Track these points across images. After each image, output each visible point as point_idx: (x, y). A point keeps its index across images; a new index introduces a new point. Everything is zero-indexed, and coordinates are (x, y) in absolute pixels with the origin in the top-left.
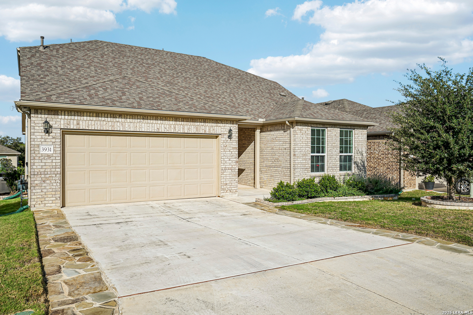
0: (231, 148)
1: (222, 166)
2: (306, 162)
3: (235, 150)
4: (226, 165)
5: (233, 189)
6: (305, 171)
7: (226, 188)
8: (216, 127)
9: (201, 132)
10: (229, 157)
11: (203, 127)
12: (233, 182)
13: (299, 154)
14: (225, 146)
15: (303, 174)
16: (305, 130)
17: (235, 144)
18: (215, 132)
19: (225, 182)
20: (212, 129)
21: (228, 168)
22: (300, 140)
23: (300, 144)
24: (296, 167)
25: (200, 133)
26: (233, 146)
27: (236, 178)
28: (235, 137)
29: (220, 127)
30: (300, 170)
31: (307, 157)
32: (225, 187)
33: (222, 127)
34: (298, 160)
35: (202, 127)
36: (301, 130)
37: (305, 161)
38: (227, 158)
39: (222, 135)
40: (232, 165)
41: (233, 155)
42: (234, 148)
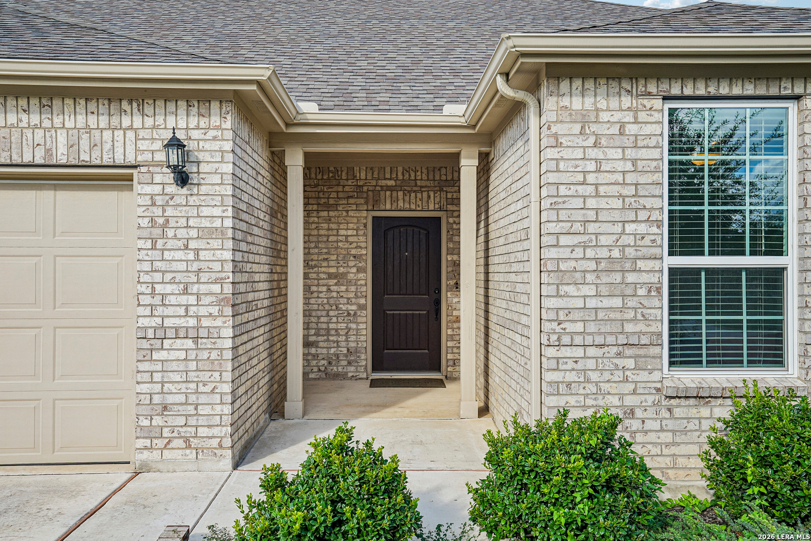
0: (193, 233)
1: (143, 322)
2: (630, 304)
3: (216, 244)
4: (163, 317)
5: (203, 431)
6: (621, 362)
7: (165, 430)
8: (107, 135)
9: (27, 158)
10: (179, 277)
11: (39, 133)
12: (203, 399)
13: (576, 260)
14: (161, 221)
15: (607, 376)
16: (618, 116)
17: (217, 212)
18: (105, 157)
19: (157, 399)
20: (85, 144)
21: (177, 329)
22: (580, 178)
23: (578, 203)
24: (554, 338)
25: (19, 161)
26: (206, 223)
27: (221, 381)
28: (217, 179)
29: (130, 135)
30: (579, 352)
31: (631, 278)
32: (158, 421)
33: (142, 134)
34: (567, 295)
35: (30, 135)
36: (584, 120)
37: (617, 302)
38: (172, 282)
39: (143, 169)
40: (198, 318)
41: (203, 265)
42: (207, 233)
